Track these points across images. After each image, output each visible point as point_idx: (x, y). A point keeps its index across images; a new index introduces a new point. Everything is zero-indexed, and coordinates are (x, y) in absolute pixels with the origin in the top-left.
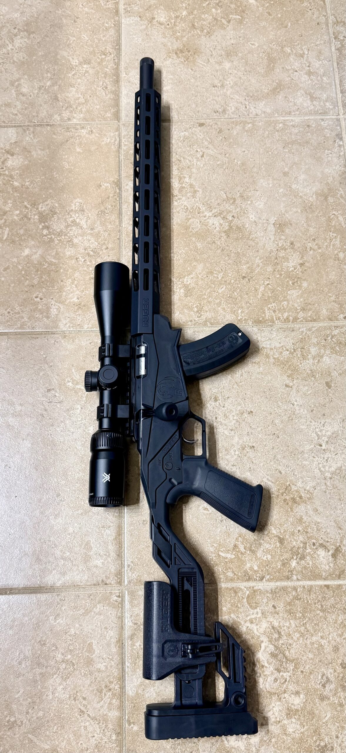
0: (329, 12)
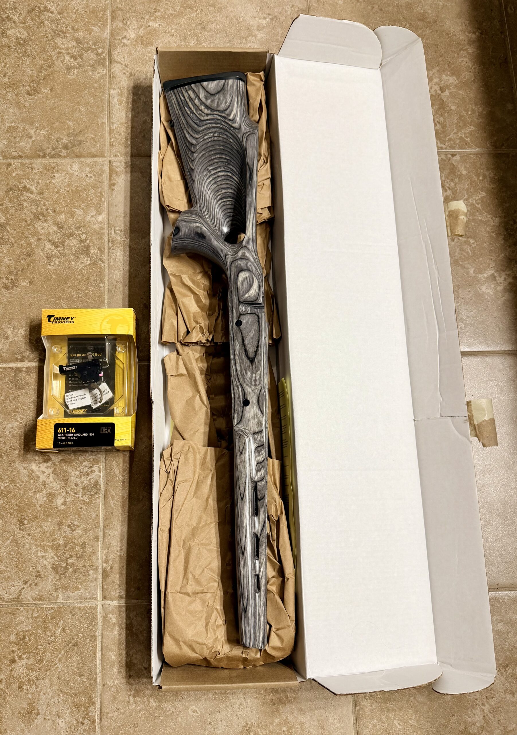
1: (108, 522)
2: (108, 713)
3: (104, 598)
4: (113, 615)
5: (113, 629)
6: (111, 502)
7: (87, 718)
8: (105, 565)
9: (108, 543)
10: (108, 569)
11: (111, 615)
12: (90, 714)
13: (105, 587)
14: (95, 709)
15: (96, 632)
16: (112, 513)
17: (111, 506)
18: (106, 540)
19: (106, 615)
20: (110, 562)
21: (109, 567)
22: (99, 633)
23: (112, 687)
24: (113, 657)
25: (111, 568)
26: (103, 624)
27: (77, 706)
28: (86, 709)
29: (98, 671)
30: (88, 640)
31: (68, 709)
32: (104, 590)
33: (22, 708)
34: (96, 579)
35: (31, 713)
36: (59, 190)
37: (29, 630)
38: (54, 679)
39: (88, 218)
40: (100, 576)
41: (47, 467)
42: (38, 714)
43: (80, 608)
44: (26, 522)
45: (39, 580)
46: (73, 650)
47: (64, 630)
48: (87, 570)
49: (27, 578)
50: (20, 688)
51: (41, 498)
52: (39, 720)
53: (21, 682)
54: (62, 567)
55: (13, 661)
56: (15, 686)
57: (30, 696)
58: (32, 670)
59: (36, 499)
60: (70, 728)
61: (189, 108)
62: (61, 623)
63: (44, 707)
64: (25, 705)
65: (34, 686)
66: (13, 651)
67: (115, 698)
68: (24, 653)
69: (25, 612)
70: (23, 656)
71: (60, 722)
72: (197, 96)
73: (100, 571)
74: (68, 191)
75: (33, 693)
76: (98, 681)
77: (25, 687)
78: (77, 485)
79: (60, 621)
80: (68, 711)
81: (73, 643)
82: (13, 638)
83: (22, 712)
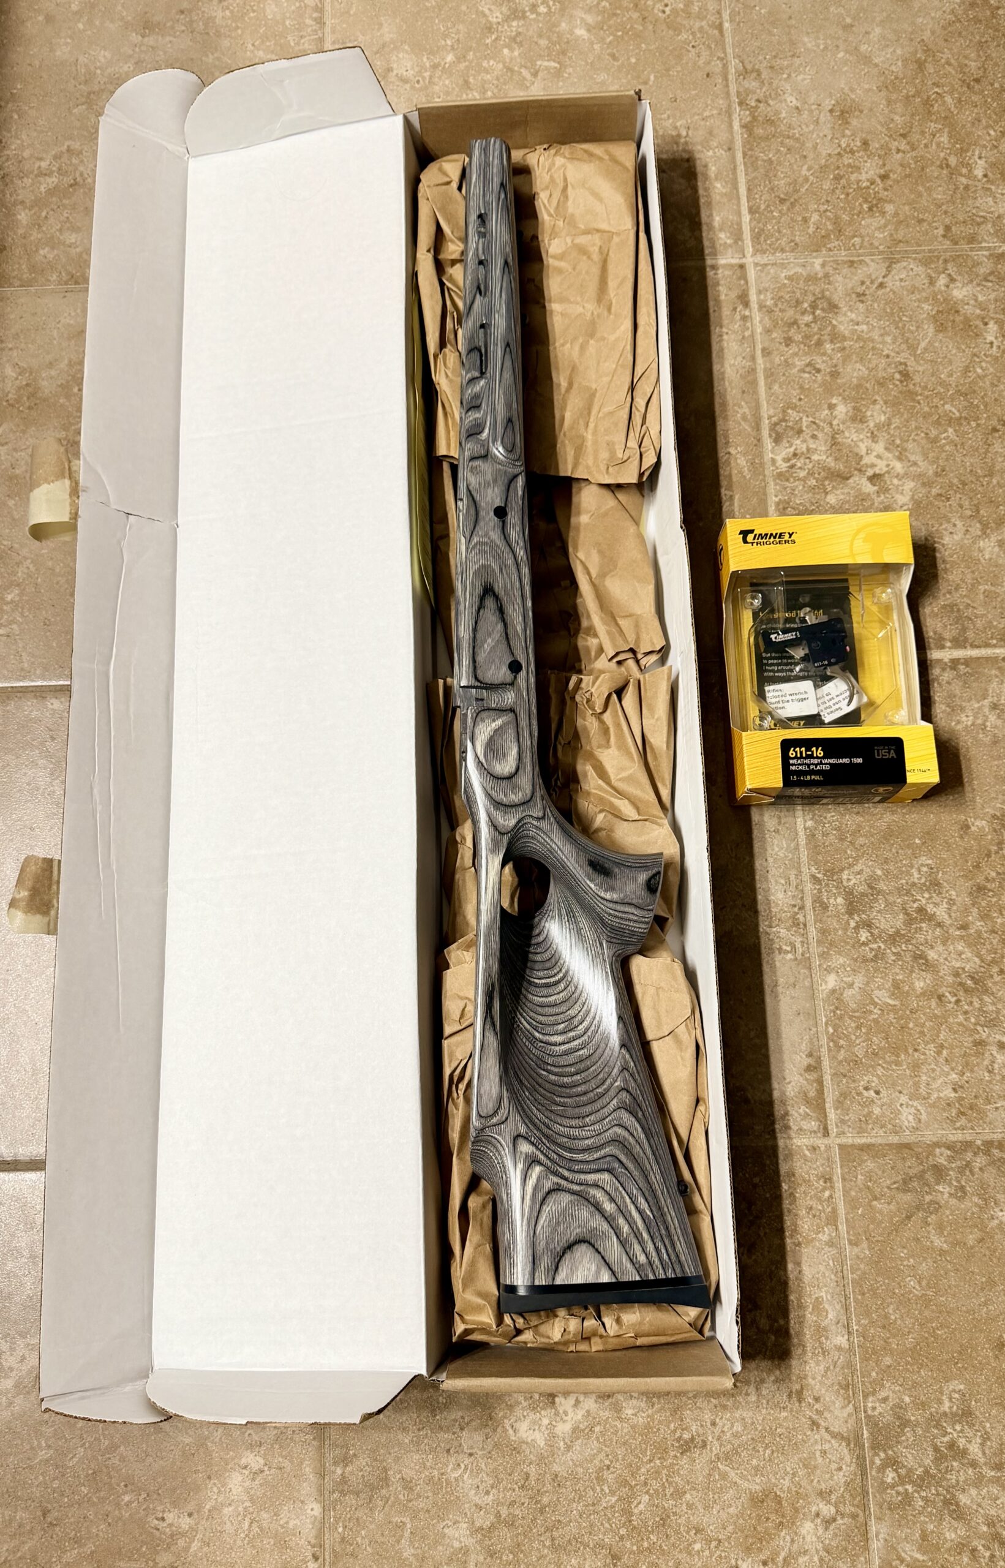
0: (729, 50)
1: (749, 378)
2: (719, 114)
3: (742, 267)
4: (726, 243)
5: (723, 223)
6: (747, 411)
7: (752, 107)
8: (747, 313)
9: (746, 345)
10: (740, 308)
11: (729, 241)
12: (748, 112)
13: (742, 282)
14: (741, 119)
15: (751, 219)
16: (743, 392)
17: (747, 403)
18: (748, 349)
19: (736, 242)
20: (739, 317)
21: (738, 310)
22: (746, 218)
23: (717, 147)
24: (719, 185)
25: (735, 309)
26: (740, 229)
27: (770, 122)
28: (754, 118)
29: (741, 168)
30: (763, 207)
31: (784, 118)
32: (744, 277)
33: (857, 117)
34: (760, 292)
35: (842, 112)
36: (939, 1053)
37: (863, 218)
38: (811, 156)
39: (859, 980)
40: (753, 297)
41: (873, 466)
42: (831, 111)
43: (783, 250)
44: (897, 376)
45: (860, 290)
46: (786, 194)
47: (805, 220)
48: (776, 305)
49: (880, 292)
50: (865, 143)
51: (877, 415)
52: (828, 103)
53: (865, 150)
54: (823, 309)
55: (884, 177)
56: (874, 145)
57: (847, 132)
58: (849, 165)
59: (885, 413)
60: (778, 95)
61: (641, 1212)
62: (811, 230)
63: (822, 119)
64: (854, 122)
65: (844, 145)
66: (886, 190)
67: (711, 133)
68: (868, 188)
69: (876, 244)
70: (868, 184)
71: (795, 102)
72: (623, 1243)
73: (754, 305)
74: (916, 1050)
75: (844, 136)
76: (739, 156)
77: (858, 144)
78: (814, 437)
79: (814, 232)
80: (783, 115)
81: (788, 204)
82: (890, 208)
83: (857, 113)
